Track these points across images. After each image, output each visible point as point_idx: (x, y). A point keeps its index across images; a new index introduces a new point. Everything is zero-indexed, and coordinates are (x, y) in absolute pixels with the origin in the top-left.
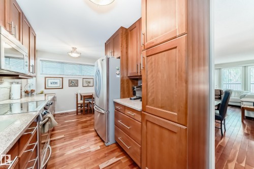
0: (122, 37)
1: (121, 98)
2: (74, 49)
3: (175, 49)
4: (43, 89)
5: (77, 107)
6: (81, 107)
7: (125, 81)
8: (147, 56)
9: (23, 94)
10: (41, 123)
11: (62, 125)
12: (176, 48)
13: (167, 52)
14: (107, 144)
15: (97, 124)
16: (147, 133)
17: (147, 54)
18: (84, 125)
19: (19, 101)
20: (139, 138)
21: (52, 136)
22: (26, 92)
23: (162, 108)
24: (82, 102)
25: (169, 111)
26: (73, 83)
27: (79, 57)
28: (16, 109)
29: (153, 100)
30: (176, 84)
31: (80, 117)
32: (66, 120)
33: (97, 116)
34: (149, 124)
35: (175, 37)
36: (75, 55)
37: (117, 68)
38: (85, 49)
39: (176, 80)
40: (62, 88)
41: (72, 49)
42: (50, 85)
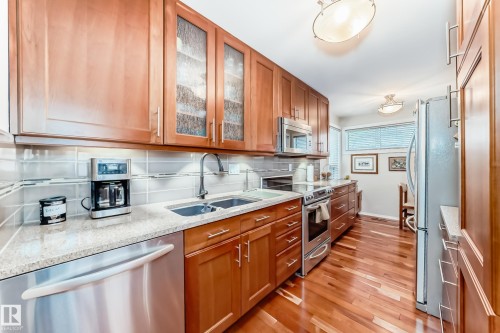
2: (390, 98)
4: (348, 173)
5: (401, 212)
9: (321, 177)
14: (419, 306)
19: (312, 184)
22: (323, 175)
26: (397, 164)
27: (400, 111)
40: (377, 173)
41: (385, 100)
42: (358, 167)
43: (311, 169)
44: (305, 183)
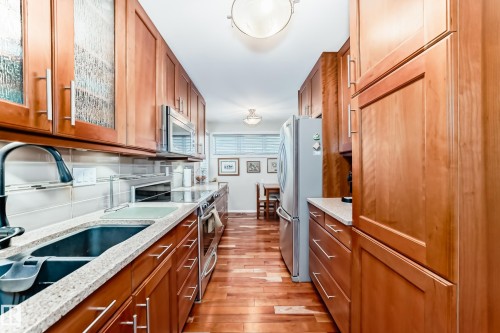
0: (324, 74)
1: (324, 196)
2: (252, 112)
3: (421, 81)
4: (216, 175)
5: (259, 206)
6: (265, 207)
7: (334, 163)
8: (362, 108)
9: (195, 181)
10: (203, 218)
11: (236, 230)
12: (422, 76)
13: (402, 91)
14: (294, 279)
15: (284, 241)
16: (361, 275)
17: (360, 102)
18: (268, 237)
19: (190, 189)
20: (347, 281)
21: (220, 241)
22: (198, 179)
23: (390, 224)
24: (264, 198)
25: (407, 233)
26: (253, 168)
27: (259, 123)
28: (188, 197)
29: (374, 203)
30: (424, 168)
31: (262, 223)
32: (241, 223)
33: (283, 226)
34: (365, 257)
35: (421, 51)
36: (253, 121)
37: (315, 137)
38: (266, 109)
39: (424, 159)
40: (238, 175)
41: (248, 113)
42: (224, 171)
43: (188, 172)
44: (181, 189)
